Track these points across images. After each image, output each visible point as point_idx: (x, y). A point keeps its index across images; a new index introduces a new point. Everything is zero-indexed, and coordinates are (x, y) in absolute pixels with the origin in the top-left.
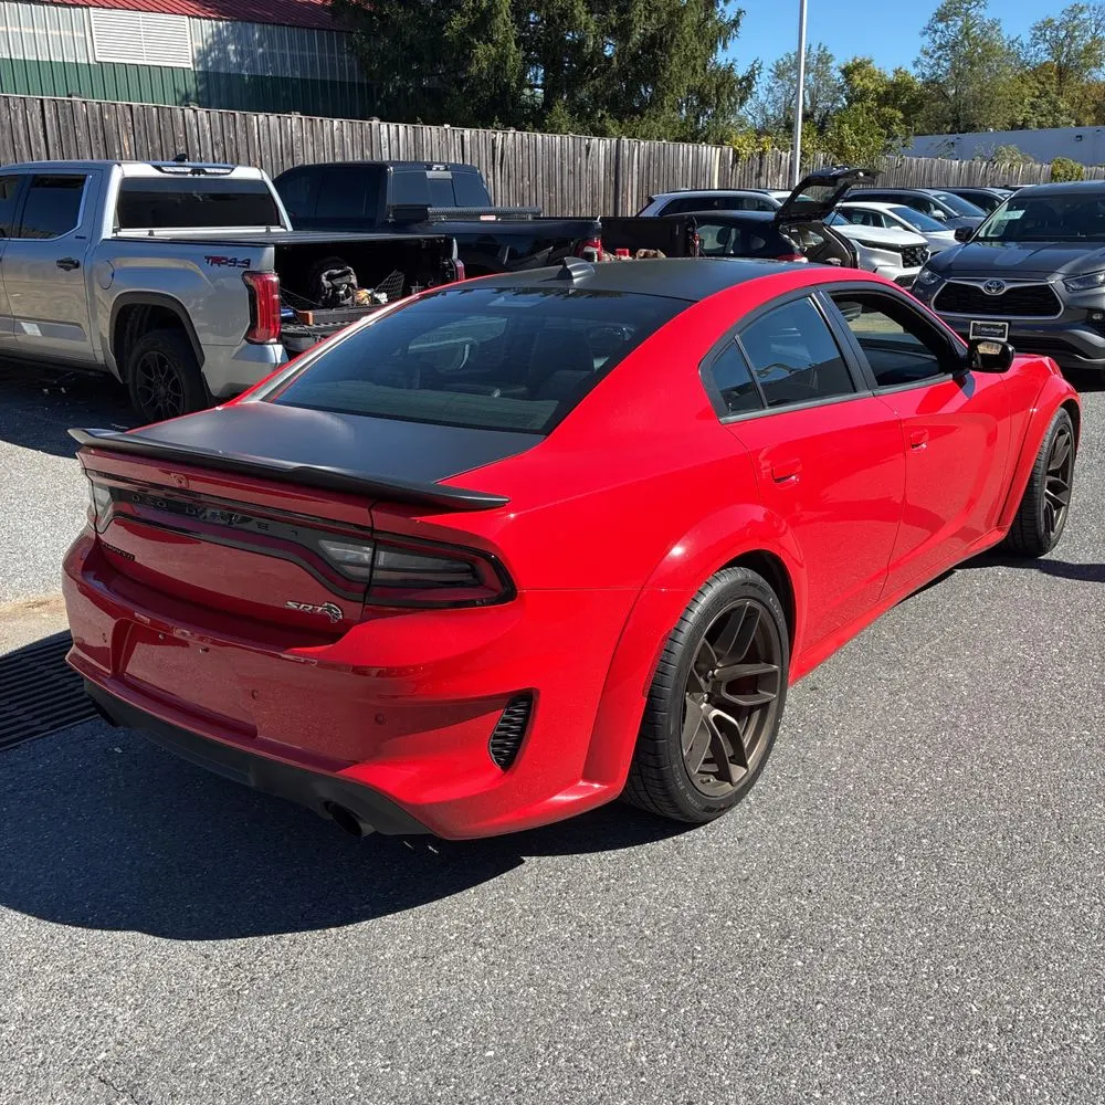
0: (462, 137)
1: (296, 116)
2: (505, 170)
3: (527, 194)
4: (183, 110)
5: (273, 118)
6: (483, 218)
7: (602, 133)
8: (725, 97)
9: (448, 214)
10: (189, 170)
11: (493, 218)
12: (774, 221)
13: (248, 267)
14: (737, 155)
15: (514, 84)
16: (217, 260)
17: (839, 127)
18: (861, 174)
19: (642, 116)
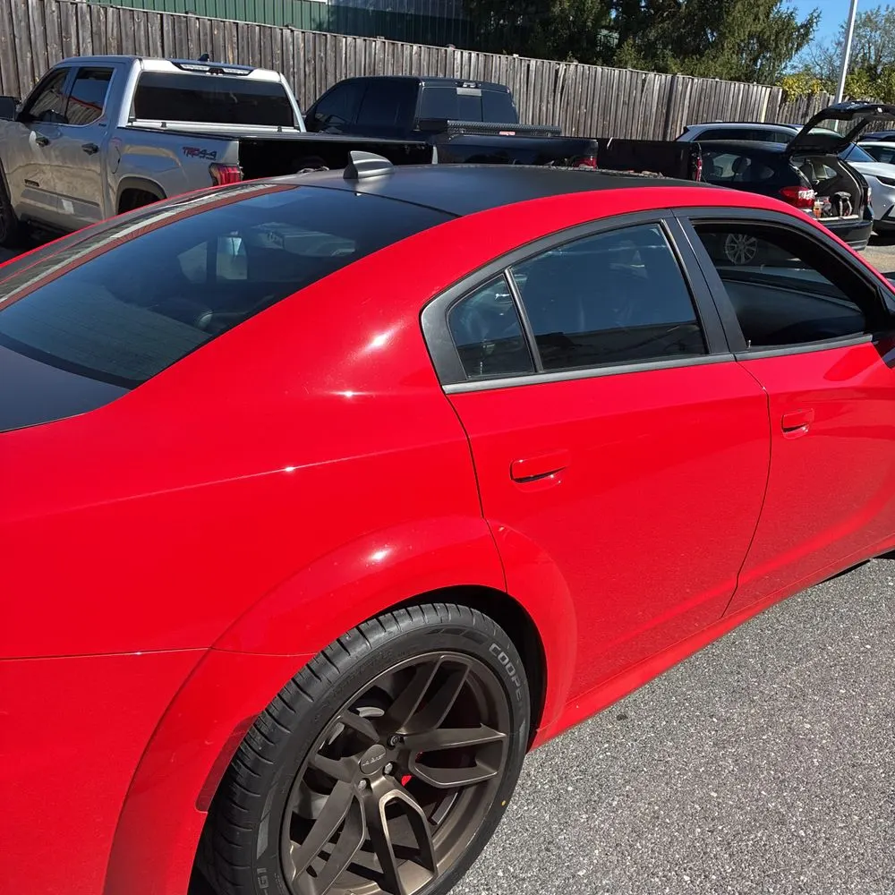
0: (529, 66)
1: (380, 40)
2: (565, 99)
3: (582, 121)
4: (282, 30)
5: (360, 41)
6: (501, 133)
7: (662, 70)
8: (783, 42)
9: (467, 128)
10: (208, 69)
11: (513, 134)
12: (785, 153)
13: (214, 159)
14: (785, 94)
15: (589, 24)
16: (191, 151)
17: (890, 75)
18: (880, 110)
19: (702, 56)
